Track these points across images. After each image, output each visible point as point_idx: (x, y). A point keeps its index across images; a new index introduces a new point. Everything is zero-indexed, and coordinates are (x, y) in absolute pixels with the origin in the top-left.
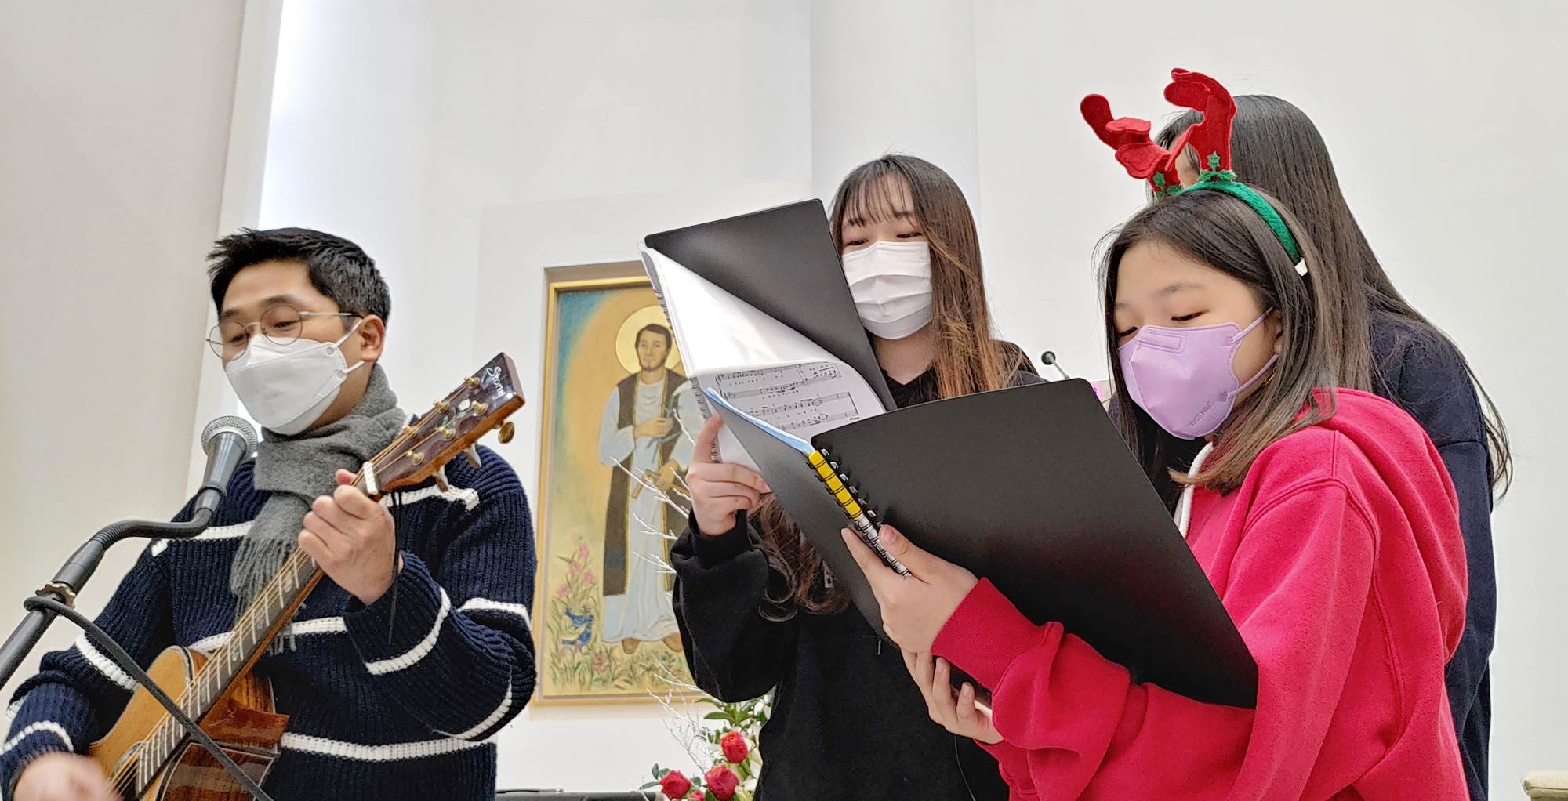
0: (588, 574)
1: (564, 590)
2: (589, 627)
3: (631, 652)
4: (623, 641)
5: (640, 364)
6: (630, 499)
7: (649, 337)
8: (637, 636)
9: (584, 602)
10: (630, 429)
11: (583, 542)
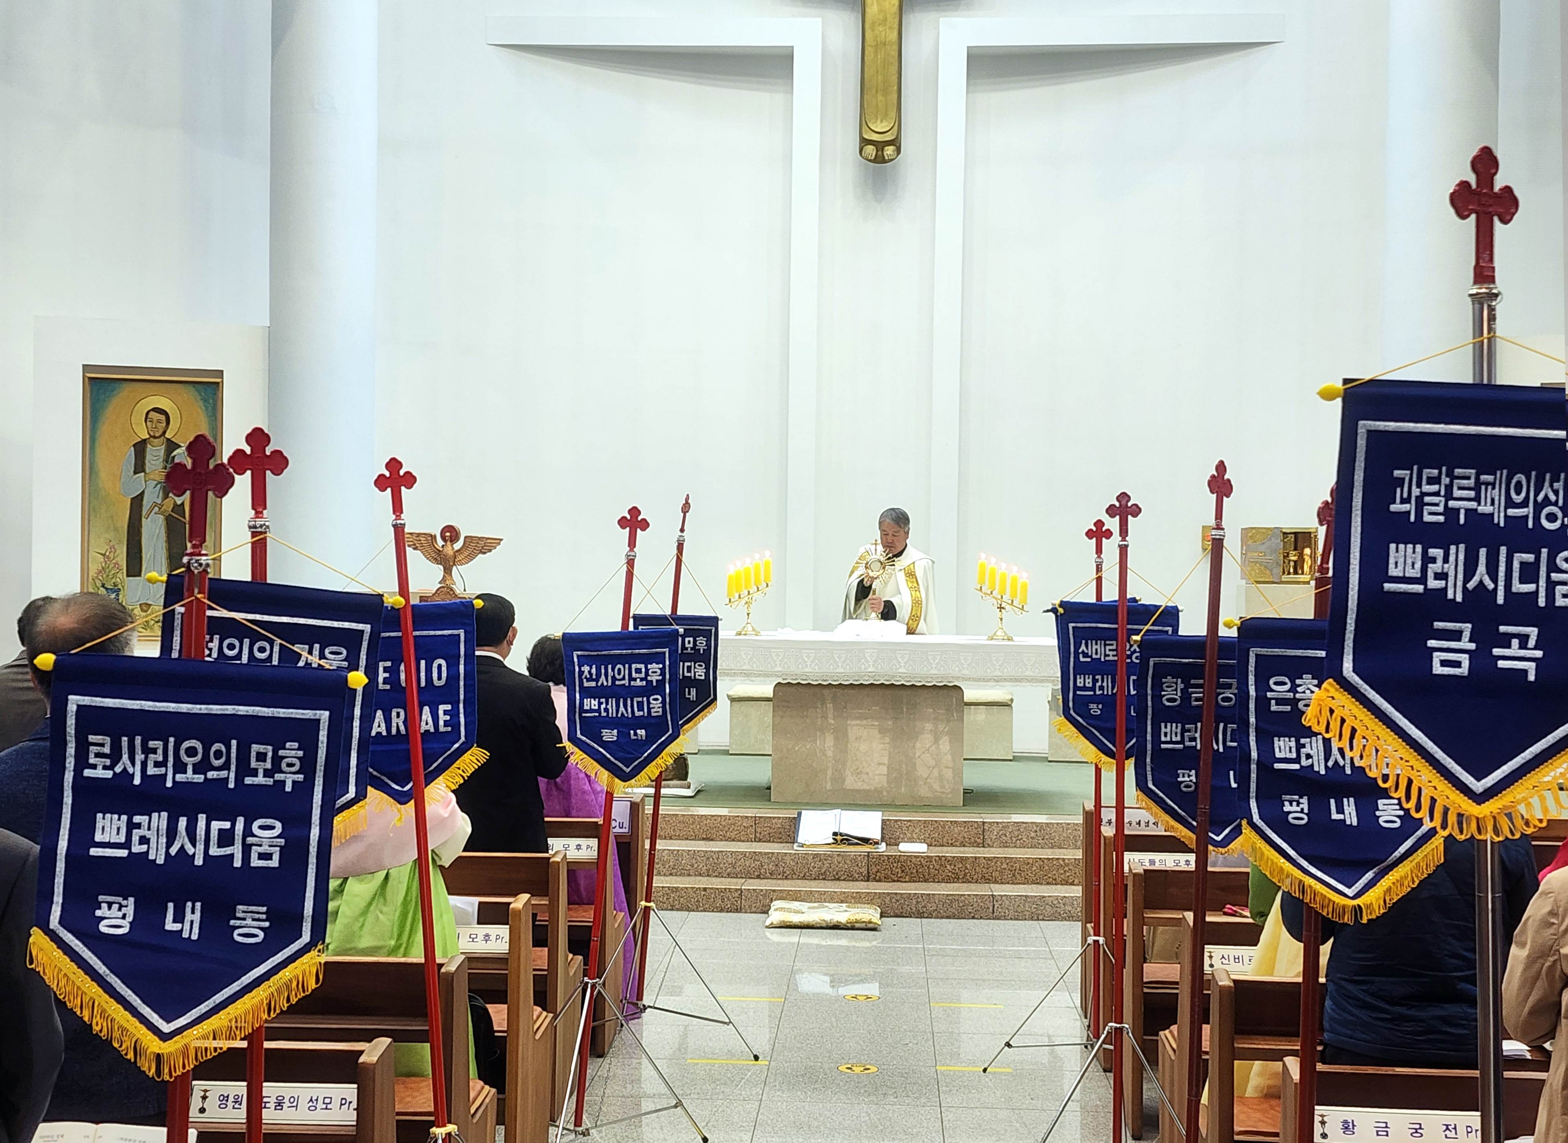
0: (117, 563)
1: (100, 572)
2: (118, 595)
3: (146, 611)
4: (140, 605)
5: (149, 433)
6: (143, 520)
7: (154, 415)
8: (150, 602)
9: (114, 580)
10: (143, 474)
11: (111, 544)
